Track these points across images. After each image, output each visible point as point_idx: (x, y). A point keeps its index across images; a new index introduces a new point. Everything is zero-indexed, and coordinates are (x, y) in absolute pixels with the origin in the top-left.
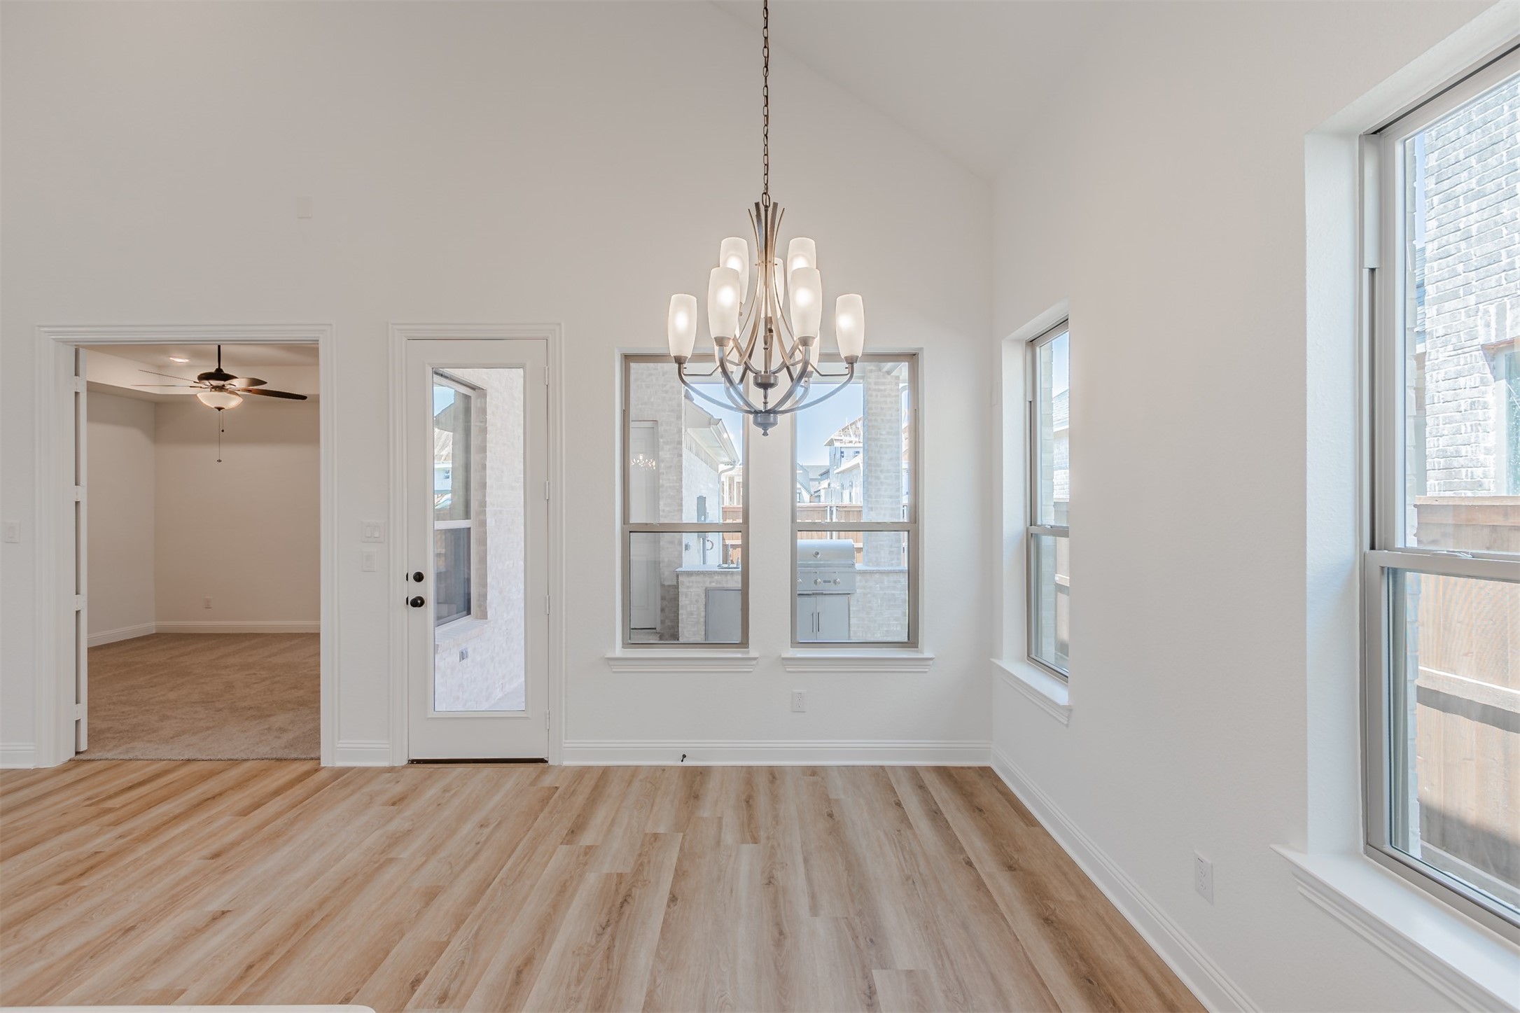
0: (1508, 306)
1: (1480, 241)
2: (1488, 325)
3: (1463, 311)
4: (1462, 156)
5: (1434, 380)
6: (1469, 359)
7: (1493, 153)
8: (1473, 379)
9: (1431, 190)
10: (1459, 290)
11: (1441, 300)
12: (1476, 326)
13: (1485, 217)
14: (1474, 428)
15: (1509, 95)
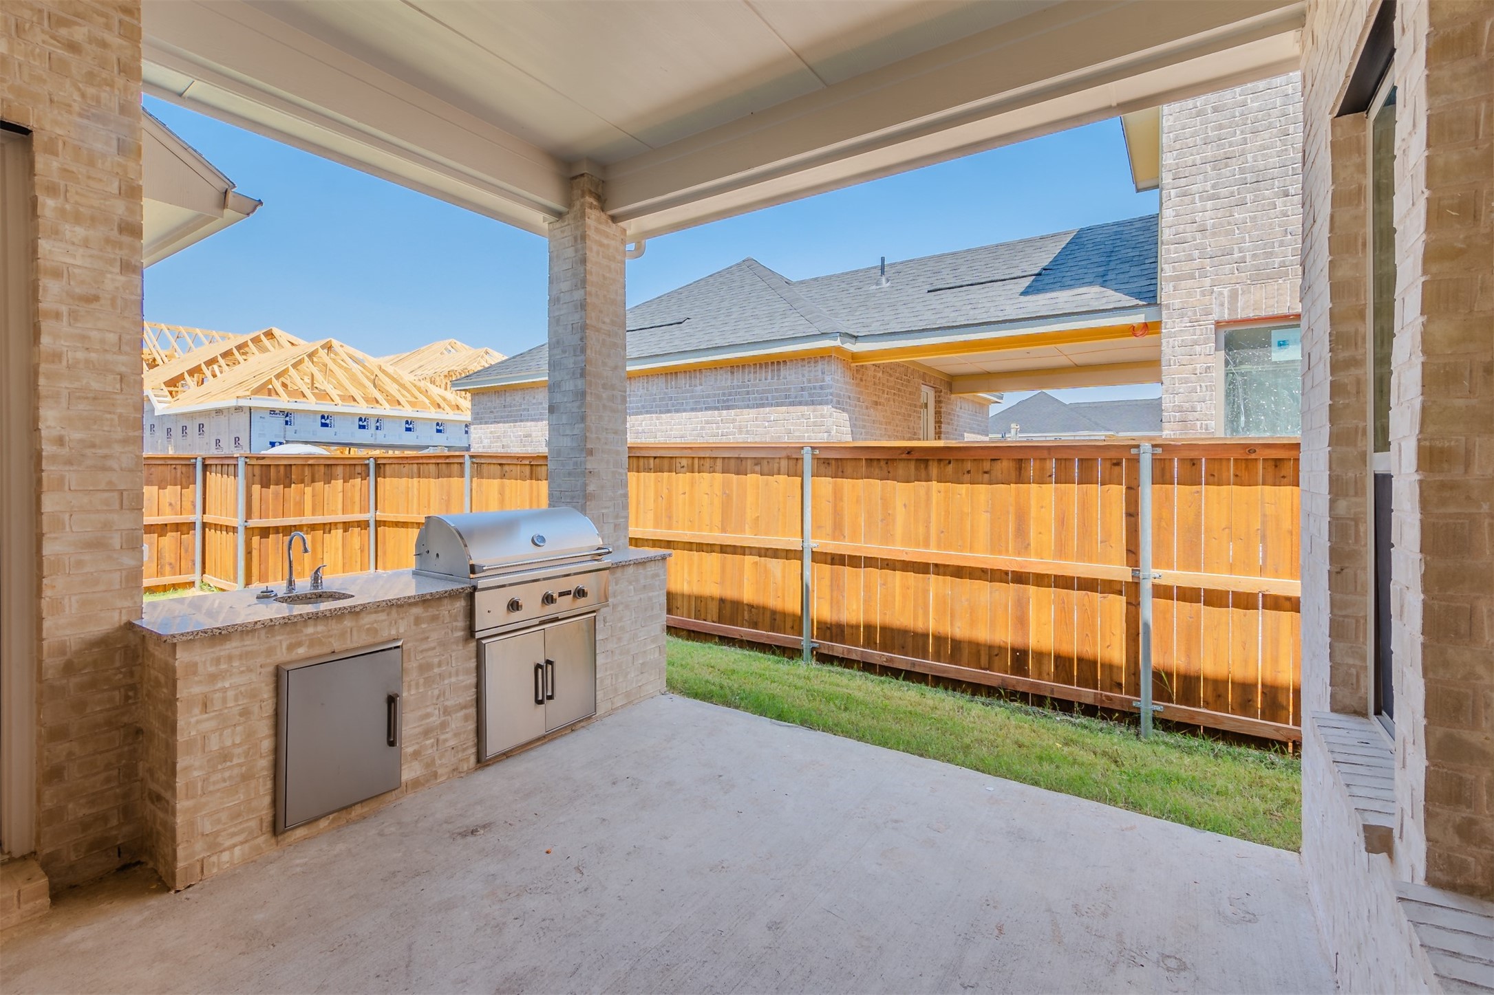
0: (1240, 292)
1: (1214, 235)
2: (1222, 305)
3: (1198, 290)
4: (1198, 162)
5: (1170, 346)
6: (1204, 331)
7: (1227, 166)
8: (1208, 348)
9: (1168, 183)
10: (1195, 273)
11: (1178, 278)
12: (1211, 304)
13: (1219, 216)
14: (1209, 389)
15: (1241, 122)
